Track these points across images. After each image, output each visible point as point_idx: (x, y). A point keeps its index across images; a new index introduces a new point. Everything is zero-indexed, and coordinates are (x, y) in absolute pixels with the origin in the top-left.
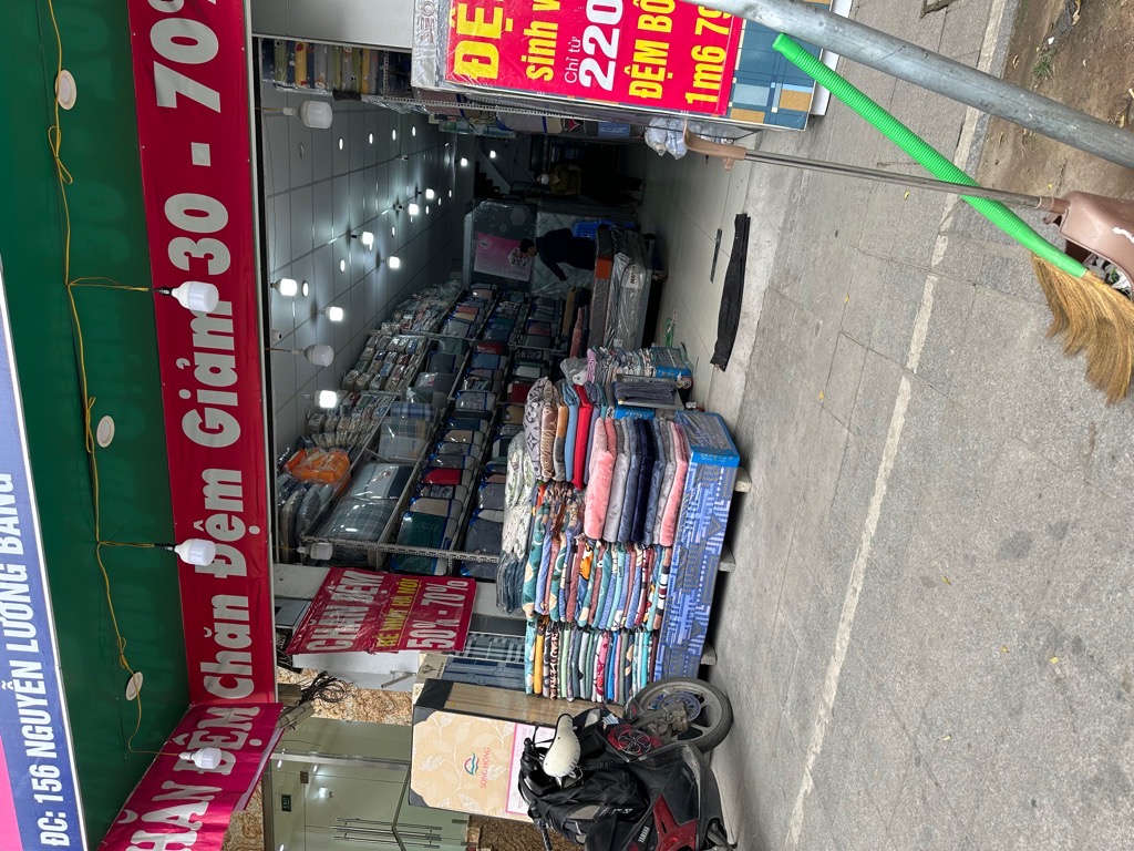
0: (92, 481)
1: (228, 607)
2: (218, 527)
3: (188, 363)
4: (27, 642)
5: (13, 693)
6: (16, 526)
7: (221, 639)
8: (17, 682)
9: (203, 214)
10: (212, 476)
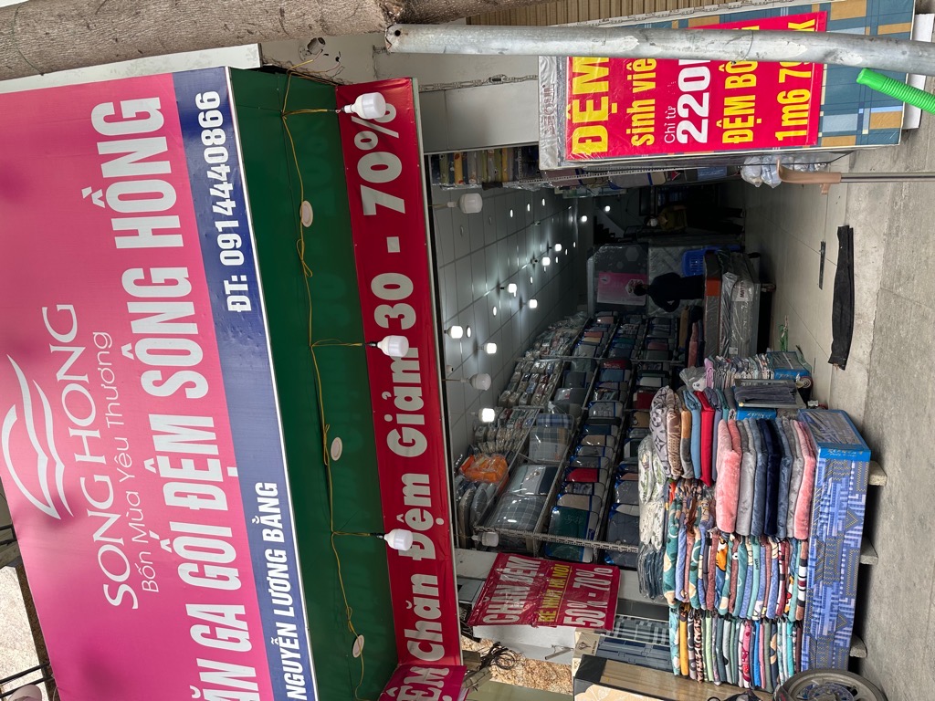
0: (328, 487)
1: (424, 585)
2: (414, 519)
3: (389, 395)
4: (286, 608)
5: (278, 647)
6: (279, 521)
7: (419, 611)
8: (280, 639)
9: (396, 287)
10: (408, 479)
